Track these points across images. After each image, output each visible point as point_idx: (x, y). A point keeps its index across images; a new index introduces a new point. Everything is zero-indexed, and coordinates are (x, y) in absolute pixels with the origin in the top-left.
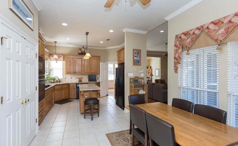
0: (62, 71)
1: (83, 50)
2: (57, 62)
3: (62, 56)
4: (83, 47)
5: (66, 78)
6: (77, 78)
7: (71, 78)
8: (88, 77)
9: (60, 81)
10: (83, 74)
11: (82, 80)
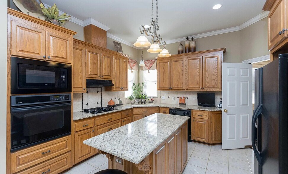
0: (156, 85)
1: (187, 43)
2: (149, 72)
3: (156, 61)
4: (188, 38)
5: (161, 97)
6: (178, 97)
7: (169, 97)
8: (196, 96)
9: (152, 101)
10: (186, 90)
11: (186, 102)
